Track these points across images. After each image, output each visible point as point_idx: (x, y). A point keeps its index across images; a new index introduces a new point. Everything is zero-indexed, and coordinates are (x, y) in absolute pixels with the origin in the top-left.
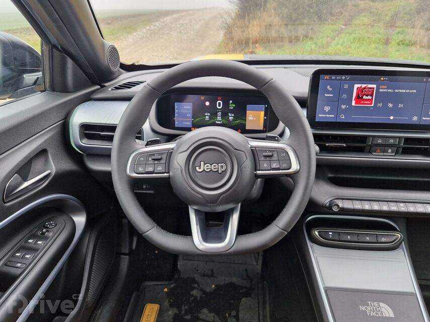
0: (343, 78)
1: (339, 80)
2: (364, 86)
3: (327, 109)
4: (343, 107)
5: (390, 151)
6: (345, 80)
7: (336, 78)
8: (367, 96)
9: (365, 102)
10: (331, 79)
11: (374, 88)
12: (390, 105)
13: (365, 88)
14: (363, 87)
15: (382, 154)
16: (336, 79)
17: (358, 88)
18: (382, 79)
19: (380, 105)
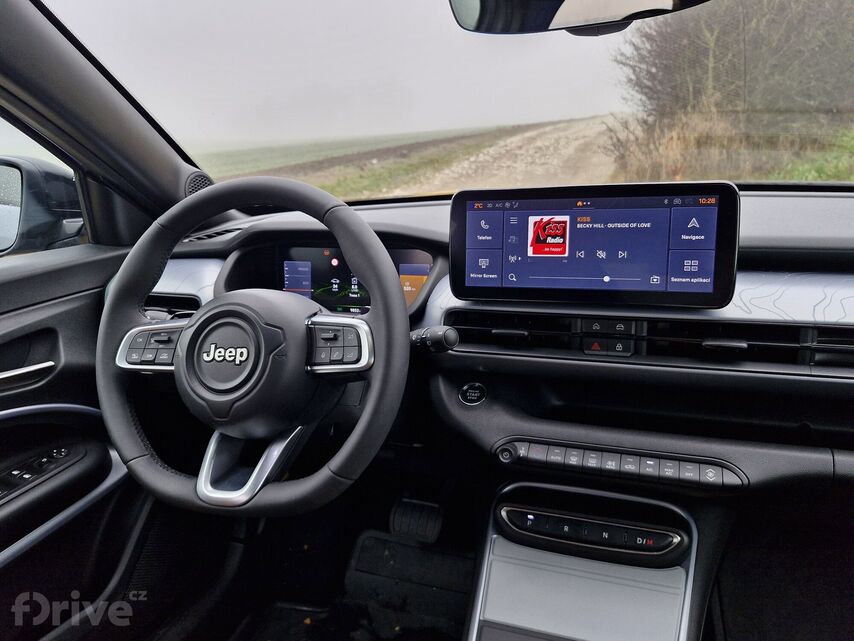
0: (507, 205)
1: (499, 209)
2: (546, 219)
3: (484, 263)
4: (513, 259)
5: (619, 347)
6: (511, 208)
7: (494, 205)
8: (554, 237)
9: (553, 250)
10: (485, 208)
11: (565, 222)
12: (602, 254)
13: (549, 222)
14: (544, 221)
15: (605, 353)
16: (494, 209)
17: (535, 223)
18: (580, 203)
19: (581, 254)
